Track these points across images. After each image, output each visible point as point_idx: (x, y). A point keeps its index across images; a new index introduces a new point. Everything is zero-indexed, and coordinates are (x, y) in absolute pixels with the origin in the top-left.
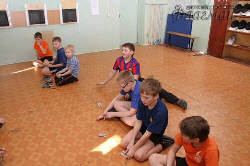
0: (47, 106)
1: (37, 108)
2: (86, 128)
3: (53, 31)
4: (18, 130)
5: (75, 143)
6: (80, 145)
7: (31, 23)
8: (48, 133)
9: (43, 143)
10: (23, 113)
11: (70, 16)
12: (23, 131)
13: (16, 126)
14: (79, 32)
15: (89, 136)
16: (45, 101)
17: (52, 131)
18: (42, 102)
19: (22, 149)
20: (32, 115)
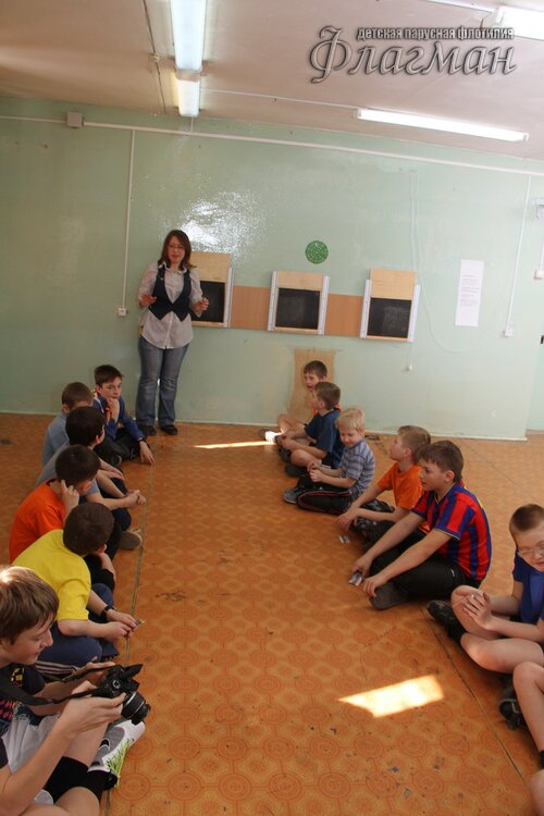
0: (268, 555)
1: (239, 554)
2: (355, 642)
3: (333, 353)
4: (179, 596)
5: (312, 672)
6: (325, 680)
7: (279, 323)
8: (250, 625)
9: (230, 646)
10: (204, 558)
11: (389, 319)
12: (191, 603)
13: (179, 584)
14: (407, 369)
15: (358, 664)
16: (265, 541)
17: (263, 625)
18: (256, 542)
19: (178, 645)
20: (223, 568)
